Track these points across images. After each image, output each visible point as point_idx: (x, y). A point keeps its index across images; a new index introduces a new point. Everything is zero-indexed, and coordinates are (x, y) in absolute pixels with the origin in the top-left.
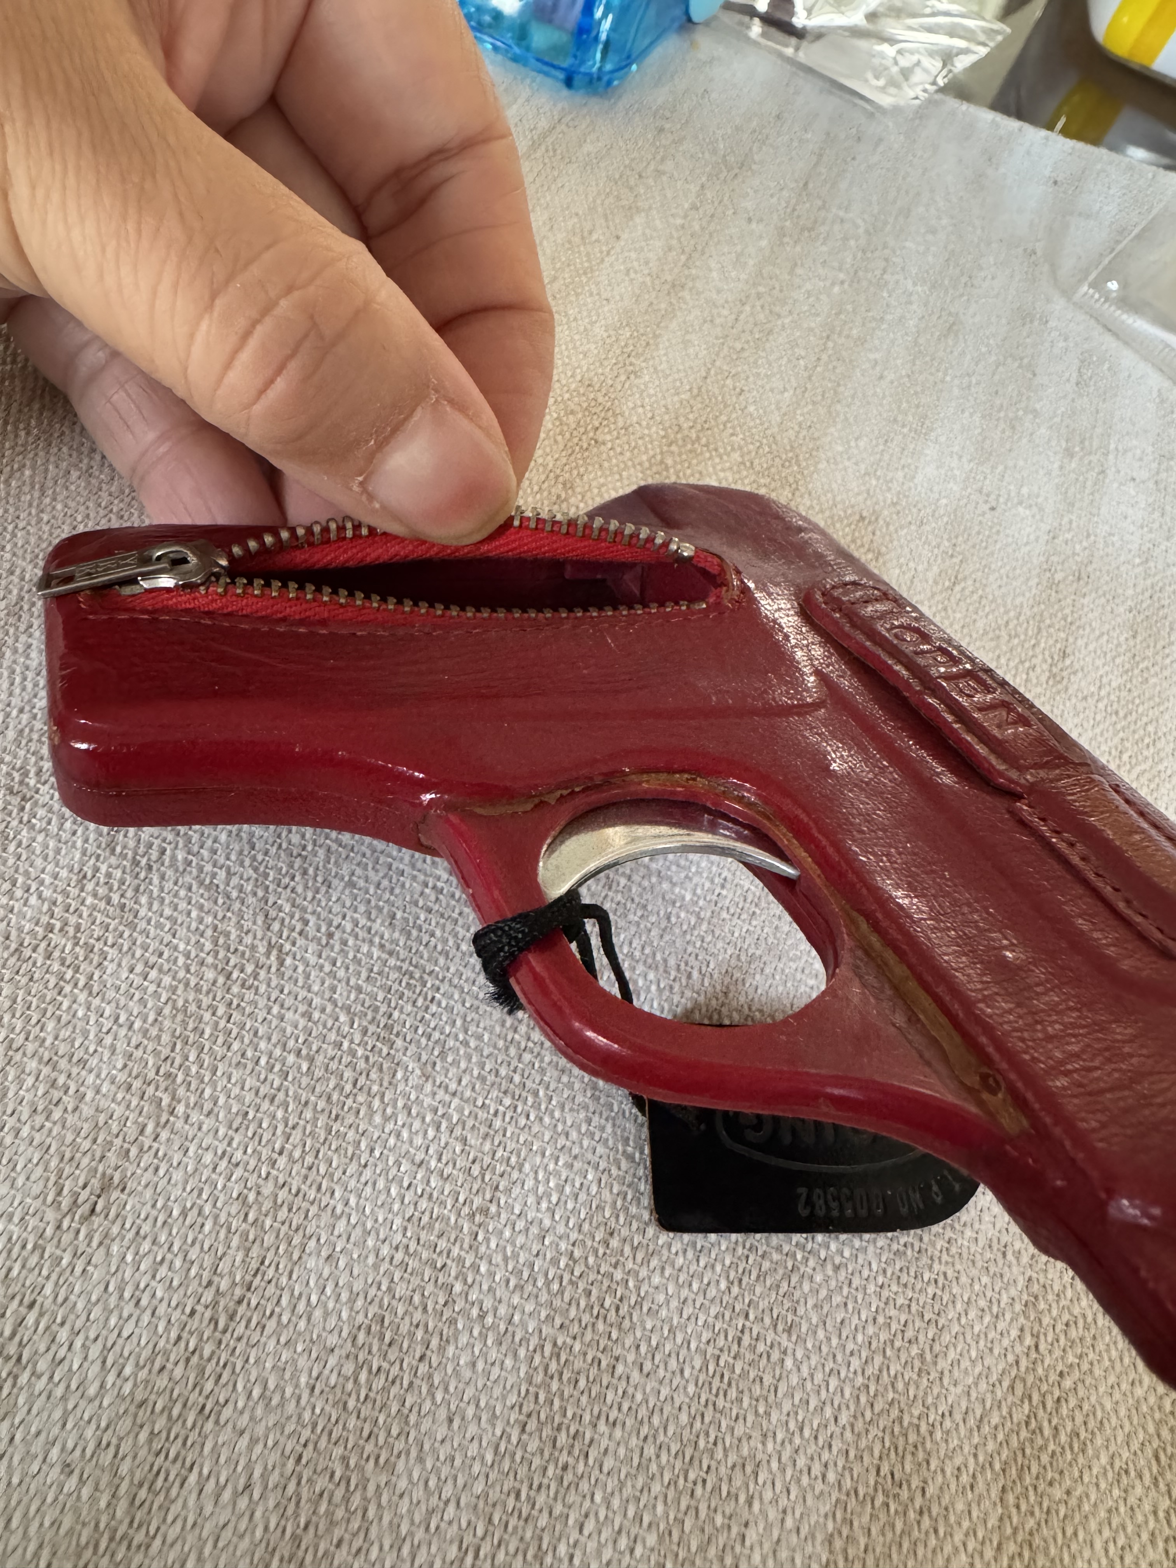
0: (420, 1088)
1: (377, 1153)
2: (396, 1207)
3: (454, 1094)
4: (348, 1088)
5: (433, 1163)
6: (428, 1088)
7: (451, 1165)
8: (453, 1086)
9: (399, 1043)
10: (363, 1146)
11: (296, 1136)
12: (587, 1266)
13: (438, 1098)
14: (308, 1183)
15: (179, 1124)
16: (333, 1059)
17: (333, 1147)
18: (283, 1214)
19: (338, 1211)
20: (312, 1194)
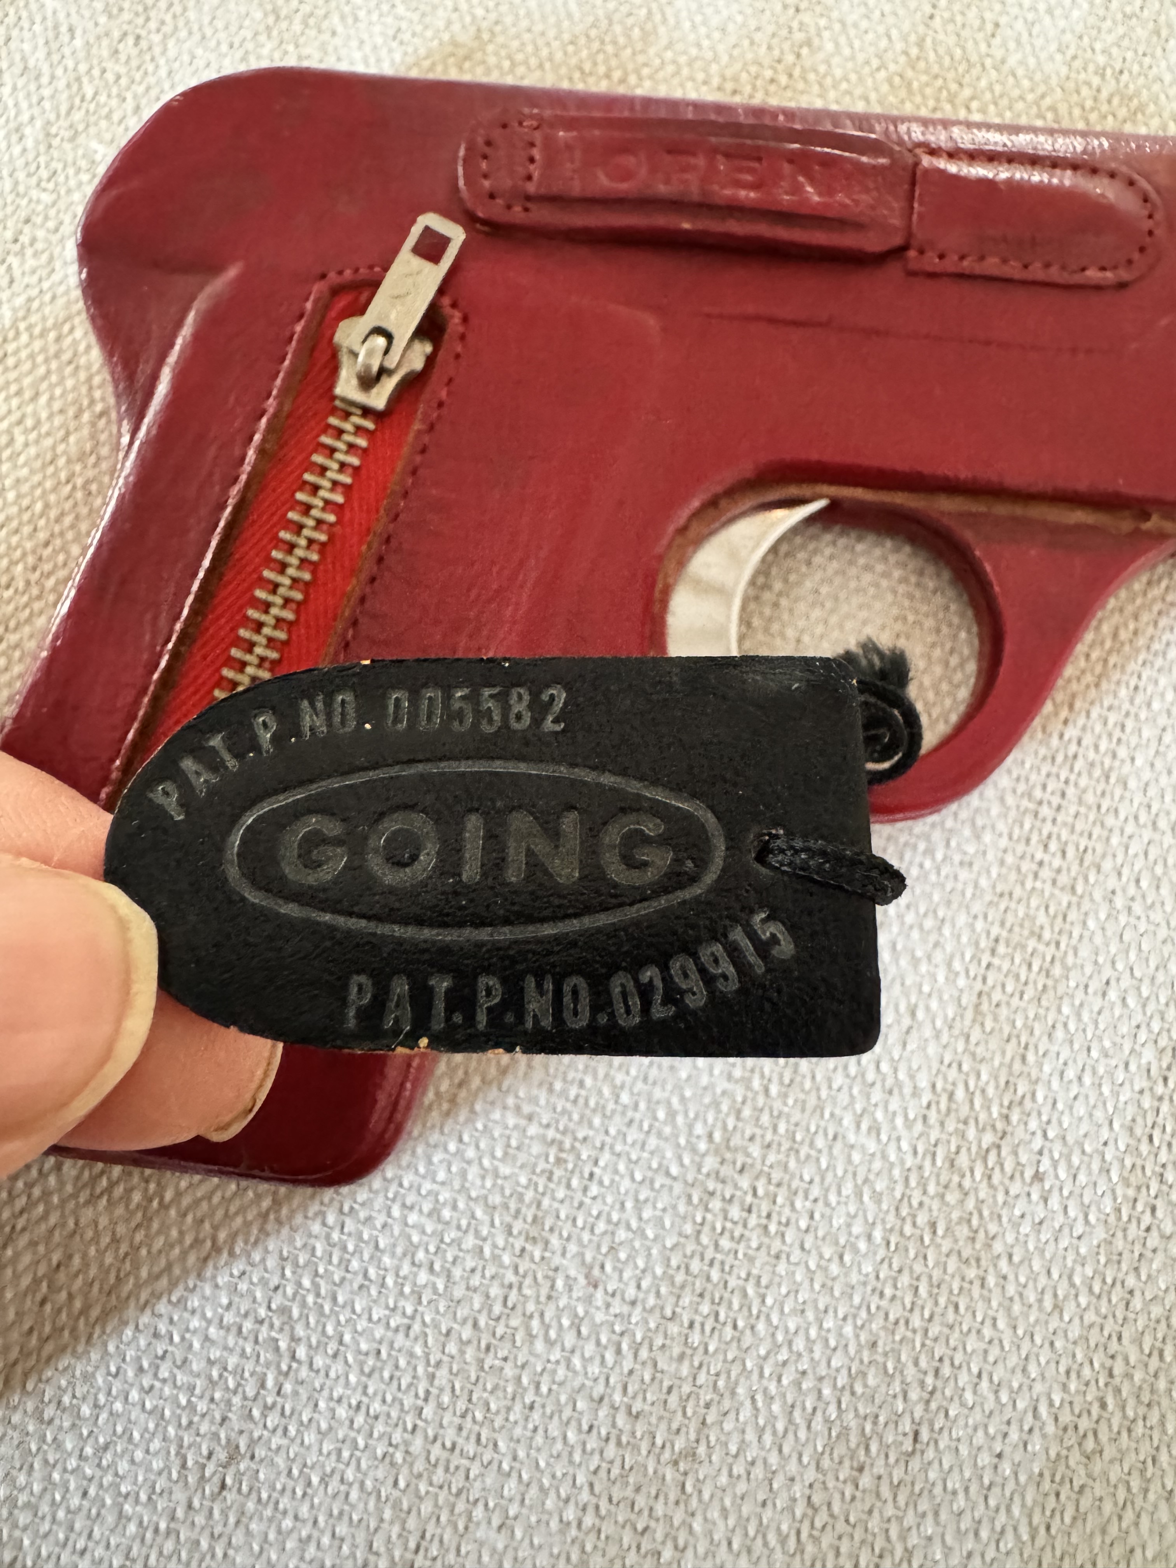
0: (589, 1300)
1: (544, 1389)
2: (577, 1458)
3: (633, 1303)
4: (497, 1309)
5: (617, 1397)
6: (599, 1297)
7: (640, 1397)
8: (631, 1292)
9: (555, 1242)
10: (525, 1380)
11: (442, 1375)
12: (832, 1515)
13: (613, 1310)
14: (464, 1433)
15: (304, 1373)
16: (473, 1271)
17: (489, 1387)
18: (439, 1476)
19: (505, 1467)
20: (471, 1449)
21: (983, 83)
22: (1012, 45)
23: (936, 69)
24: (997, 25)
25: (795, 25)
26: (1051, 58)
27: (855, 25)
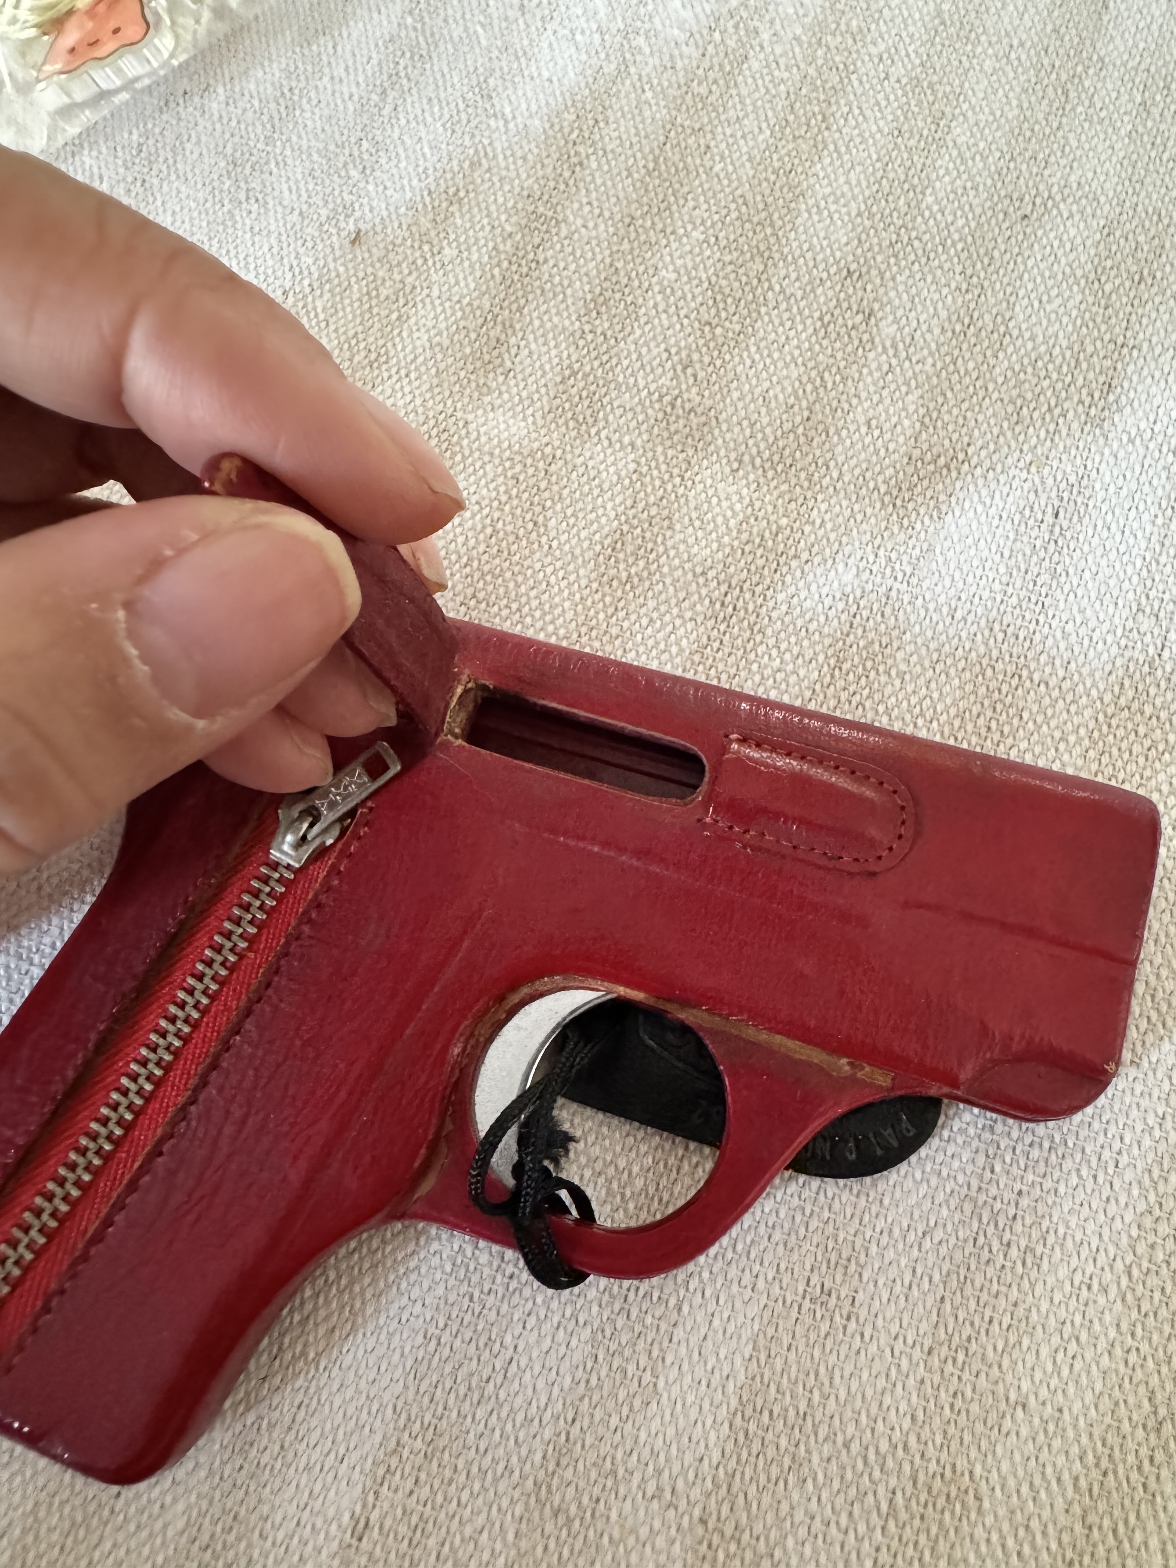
21: (697, 182)
22: (717, 158)
23: (665, 175)
24: (708, 147)
25: (572, 153)
26: (743, 165)
27: (613, 151)
